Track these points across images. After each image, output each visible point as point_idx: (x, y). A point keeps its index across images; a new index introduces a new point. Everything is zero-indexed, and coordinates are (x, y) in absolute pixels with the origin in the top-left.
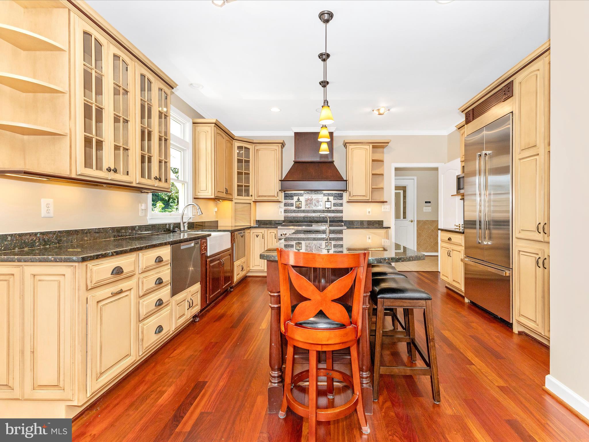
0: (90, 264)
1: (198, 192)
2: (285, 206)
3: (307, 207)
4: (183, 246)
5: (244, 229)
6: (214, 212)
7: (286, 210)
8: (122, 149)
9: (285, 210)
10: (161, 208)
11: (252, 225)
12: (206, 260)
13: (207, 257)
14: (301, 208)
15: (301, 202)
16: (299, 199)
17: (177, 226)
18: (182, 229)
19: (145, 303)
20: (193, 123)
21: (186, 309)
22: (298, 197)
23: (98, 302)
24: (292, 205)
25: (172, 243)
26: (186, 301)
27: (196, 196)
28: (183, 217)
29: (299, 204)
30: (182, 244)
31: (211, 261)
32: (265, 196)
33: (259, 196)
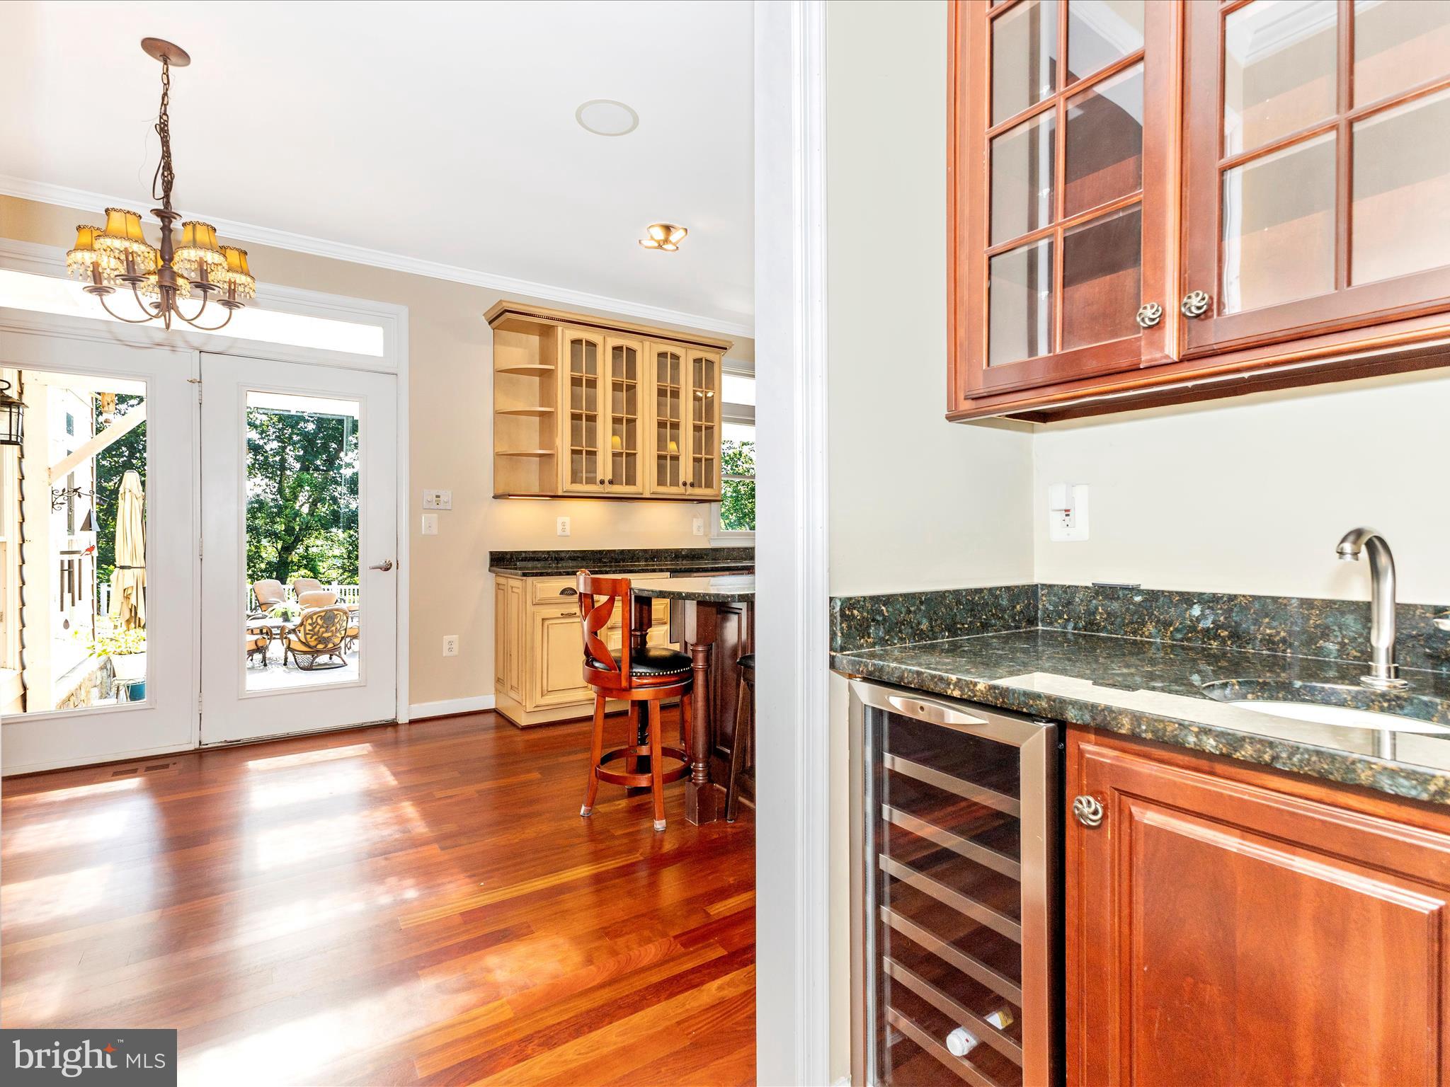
8: (625, 454)
23: (544, 619)
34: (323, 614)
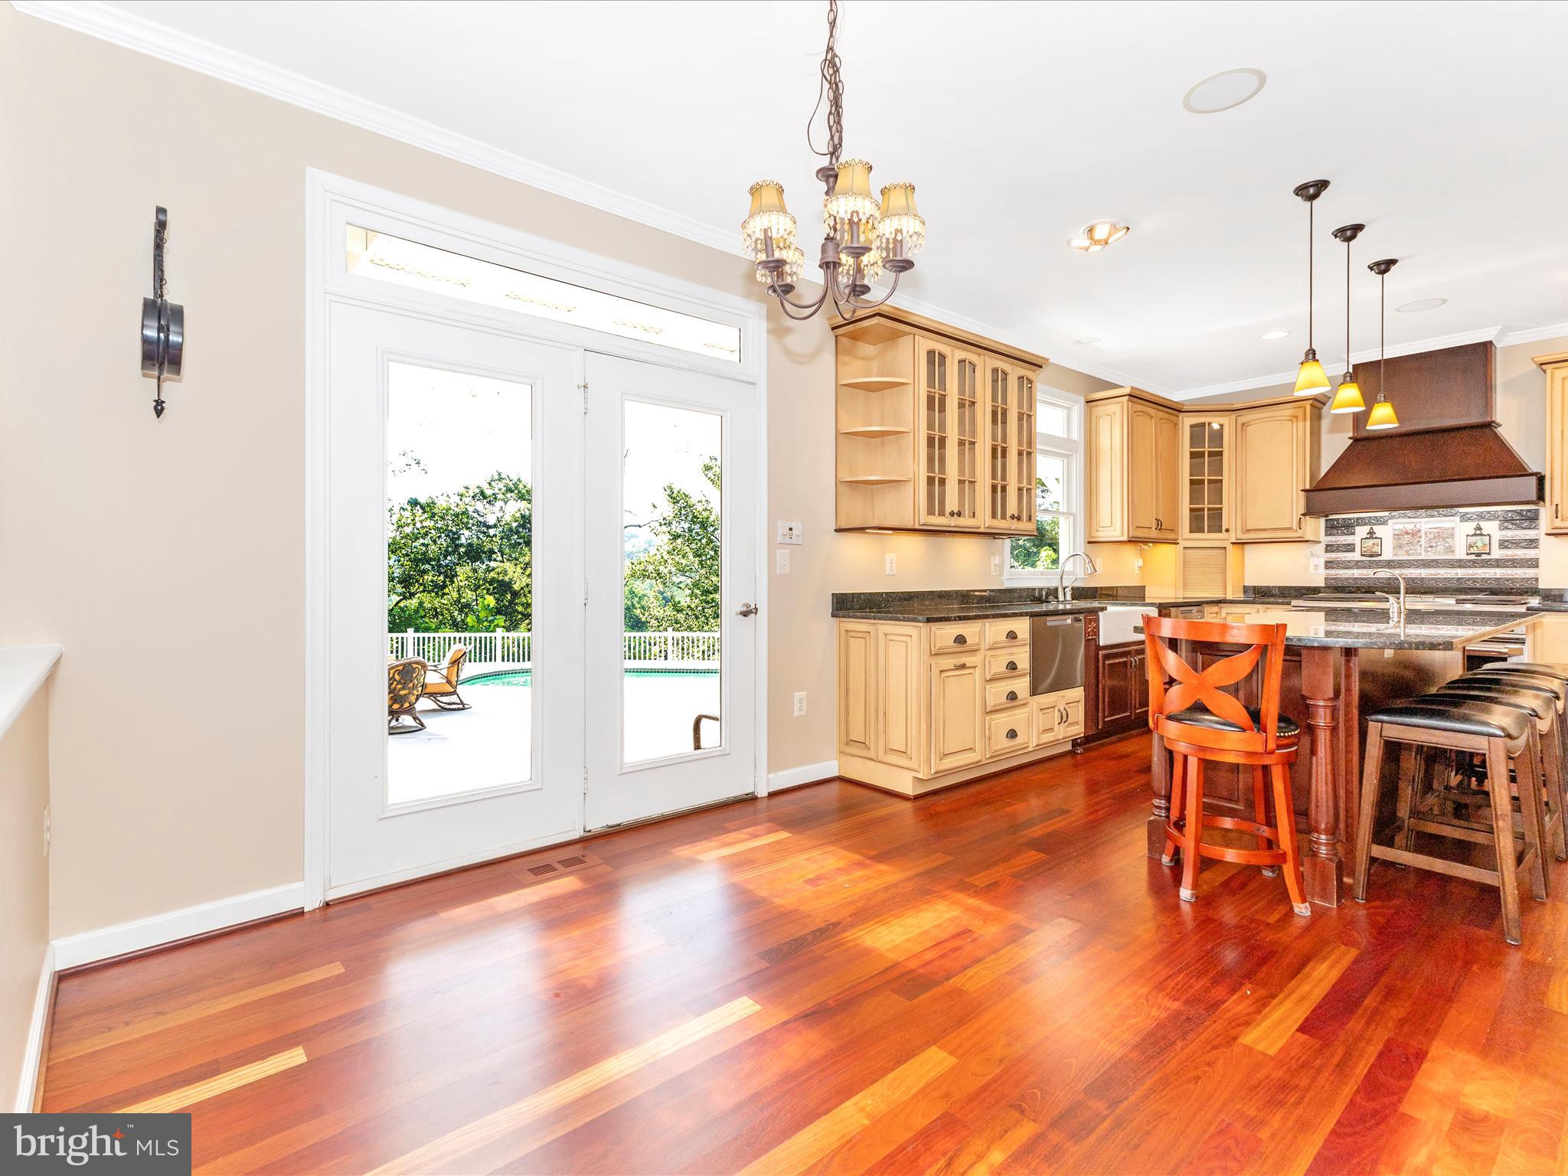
0: (934, 626)
1: (1094, 531)
2: (1327, 551)
3: (1400, 552)
4: (1051, 621)
5: (1199, 604)
6: (1137, 568)
7: (1332, 562)
8: (967, 483)
9: (1327, 562)
10: (1049, 561)
11: (1229, 597)
12: (1098, 653)
13: (1098, 648)
14: (1381, 555)
15: (1381, 539)
16: (1371, 533)
17: (1053, 592)
18: (1061, 598)
19: (993, 690)
20: (1087, 402)
21: (1056, 723)
22: (1370, 527)
23: (941, 671)
24: (1350, 548)
25: (1032, 615)
26: (1056, 709)
27: (1092, 537)
28: (1064, 577)
29: (1374, 544)
30: (1048, 618)
31: (1107, 657)
32: (1265, 530)
33: (1249, 531)
34: (401, 668)
